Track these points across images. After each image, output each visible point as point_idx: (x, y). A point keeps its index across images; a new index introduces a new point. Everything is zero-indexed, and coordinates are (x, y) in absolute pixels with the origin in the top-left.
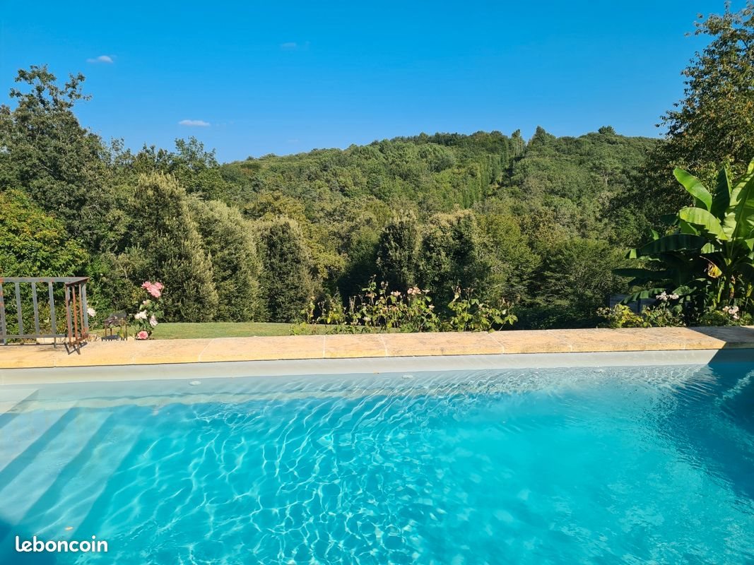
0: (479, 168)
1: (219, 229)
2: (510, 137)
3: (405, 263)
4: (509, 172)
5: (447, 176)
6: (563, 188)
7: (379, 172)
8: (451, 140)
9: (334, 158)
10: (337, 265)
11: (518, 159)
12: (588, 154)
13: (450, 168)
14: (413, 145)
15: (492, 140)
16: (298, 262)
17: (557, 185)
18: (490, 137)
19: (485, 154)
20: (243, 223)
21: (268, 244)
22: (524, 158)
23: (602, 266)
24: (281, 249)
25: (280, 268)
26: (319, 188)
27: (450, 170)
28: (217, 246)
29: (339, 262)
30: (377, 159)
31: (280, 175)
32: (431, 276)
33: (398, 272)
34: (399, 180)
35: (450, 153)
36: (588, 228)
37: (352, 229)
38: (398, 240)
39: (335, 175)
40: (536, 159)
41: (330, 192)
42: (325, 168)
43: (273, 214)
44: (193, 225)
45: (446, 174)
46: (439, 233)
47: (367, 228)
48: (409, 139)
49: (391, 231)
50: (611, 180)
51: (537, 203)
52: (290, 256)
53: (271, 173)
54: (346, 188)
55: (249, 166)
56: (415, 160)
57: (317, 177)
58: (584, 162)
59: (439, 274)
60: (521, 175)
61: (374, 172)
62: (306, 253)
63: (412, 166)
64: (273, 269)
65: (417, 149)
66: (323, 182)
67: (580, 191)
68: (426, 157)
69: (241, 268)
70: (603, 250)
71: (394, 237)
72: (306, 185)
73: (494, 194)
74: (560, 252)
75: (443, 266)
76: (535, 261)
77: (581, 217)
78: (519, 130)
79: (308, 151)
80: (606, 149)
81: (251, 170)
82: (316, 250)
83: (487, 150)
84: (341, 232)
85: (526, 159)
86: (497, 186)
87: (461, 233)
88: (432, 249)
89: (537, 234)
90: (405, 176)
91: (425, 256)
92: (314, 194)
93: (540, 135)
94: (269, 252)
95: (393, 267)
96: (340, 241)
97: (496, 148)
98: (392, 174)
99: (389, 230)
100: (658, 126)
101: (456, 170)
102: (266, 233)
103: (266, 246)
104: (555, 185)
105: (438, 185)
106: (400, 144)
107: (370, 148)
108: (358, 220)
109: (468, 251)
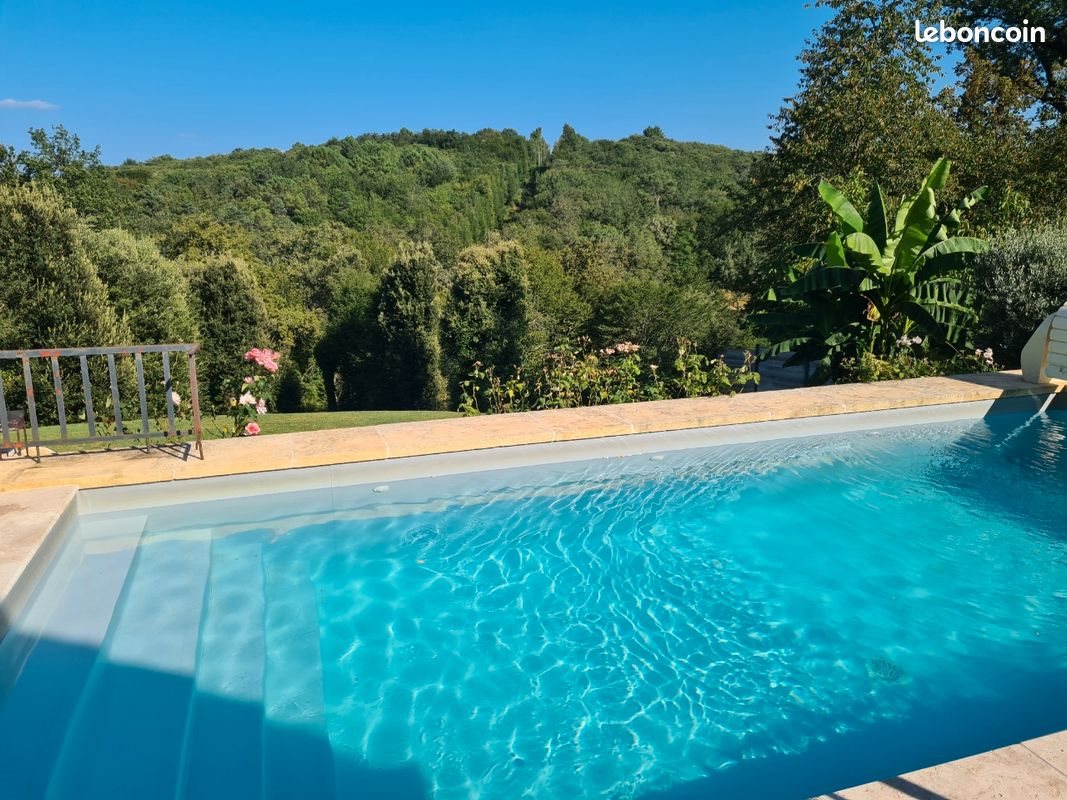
0: (489, 182)
1: (128, 273)
2: (528, 138)
3: (421, 319)
4: (531, 188)
5: (445, 192)
6: (605, 212)
7: (345, 187)
8: (446, 140)
9: (275, 164)
10: (307, 326)
11: (543, 169)
12: (633, 165)
13: (448, 181)
14: (392, 146)
15: (504, 142)
16: (253, 323)
17: (596, 206)
18: (501, 138)
19: (495, 161)
20: (163, 265)
21: (202, 296)
22: (549, 168)
23: (669, 315)
24: (225, 304)
25: (225, 333)
26: (255, 210)
27: (448, 185)
28: (129, 301)
29: (310, 321)
30: (339, 166)
31: (187, 188)
32: (467, 336)
33: (411, 332)
34: (377, 199)
35: (447, 159)
36: (639, 266)
37: (327, 271)
38: (410, 286)
39: (278, 189)
40: (566, 170)
41: (272, 216)
42: (260, 179)
43: (199, 251)
44: (92, 269)
45: (444, 190)
46: (476, 275)
47: (349, 269)
48: (384, 137)
49: (399, 273)
50: (664, 201)
51: (572, 231)
52: (239, 314)
53: (170, 186)
54: (297, 211)
55: (130, 175)
56: (397, 169)
57: (248, 192)
58: (628, 176)
59: (479, 333)
60: (547, 193)
61: (338, 187)
62: (263, 309)
63: (394, 177)
64: (213, 334)
65: (398, 152)
66: (260, 200)
67: (626, 215)
68: (412, 164)
69: (166, 335)
70: (671, 294)
71: (403, 282)
72: (233, 205)
73: (514, 220)
74: (616, 298)
75: (484, 321)
76: (585, 311)
77: (630, 251)
78: (540, 129)
79: (227, 152)
80: (656, 159)
81: (134, 182)
82: (273, 305)
83: (498, 156)
84: (309, 275)
85: (553, 170)
86: (515, 208)
87: (506, 274)
88: (468, 297)
89: (585, 274)
90: (384, 193)
91: (458, 308)
92: (246, 219)
93: (569, 138)
94: (205, 309)
95: (404, 326)
96: (308, 289)
97: (510, 153)
98: (365, 189)
99: (396, 272)
100: (770, 128)
101: (458, 185)
102: (198, 279)
103: (198, 299)
104: (594, 207)
105: (435, 207)
106: (372, 144)
107: (327, 150)
108: (335, 257)
109: (517, 298)
